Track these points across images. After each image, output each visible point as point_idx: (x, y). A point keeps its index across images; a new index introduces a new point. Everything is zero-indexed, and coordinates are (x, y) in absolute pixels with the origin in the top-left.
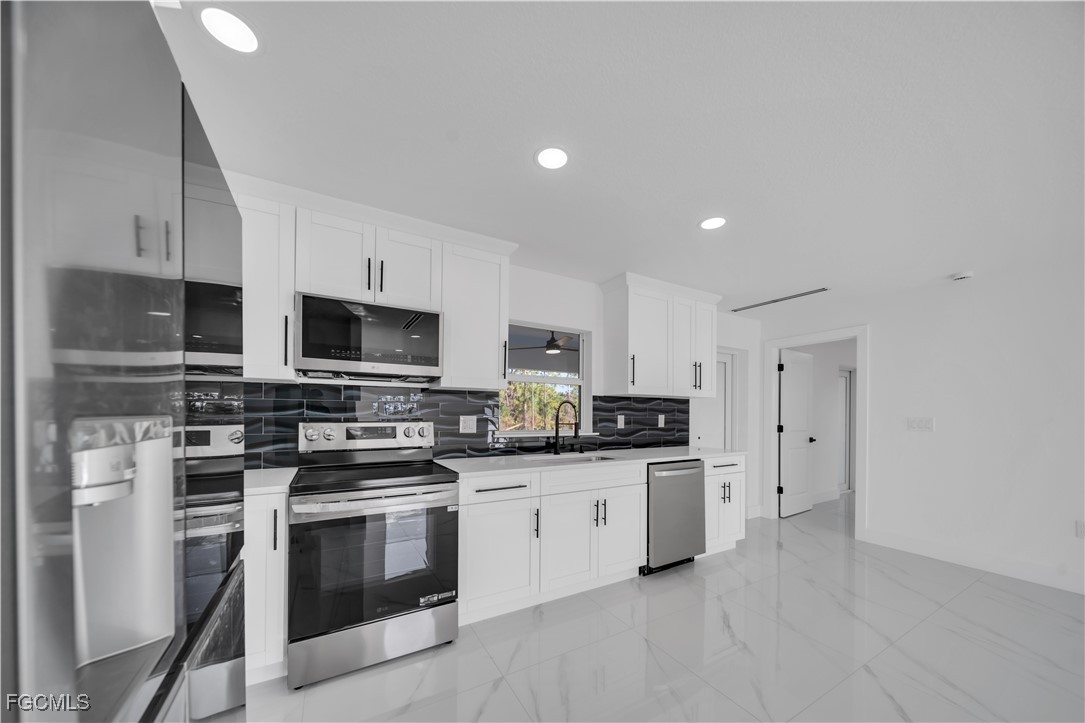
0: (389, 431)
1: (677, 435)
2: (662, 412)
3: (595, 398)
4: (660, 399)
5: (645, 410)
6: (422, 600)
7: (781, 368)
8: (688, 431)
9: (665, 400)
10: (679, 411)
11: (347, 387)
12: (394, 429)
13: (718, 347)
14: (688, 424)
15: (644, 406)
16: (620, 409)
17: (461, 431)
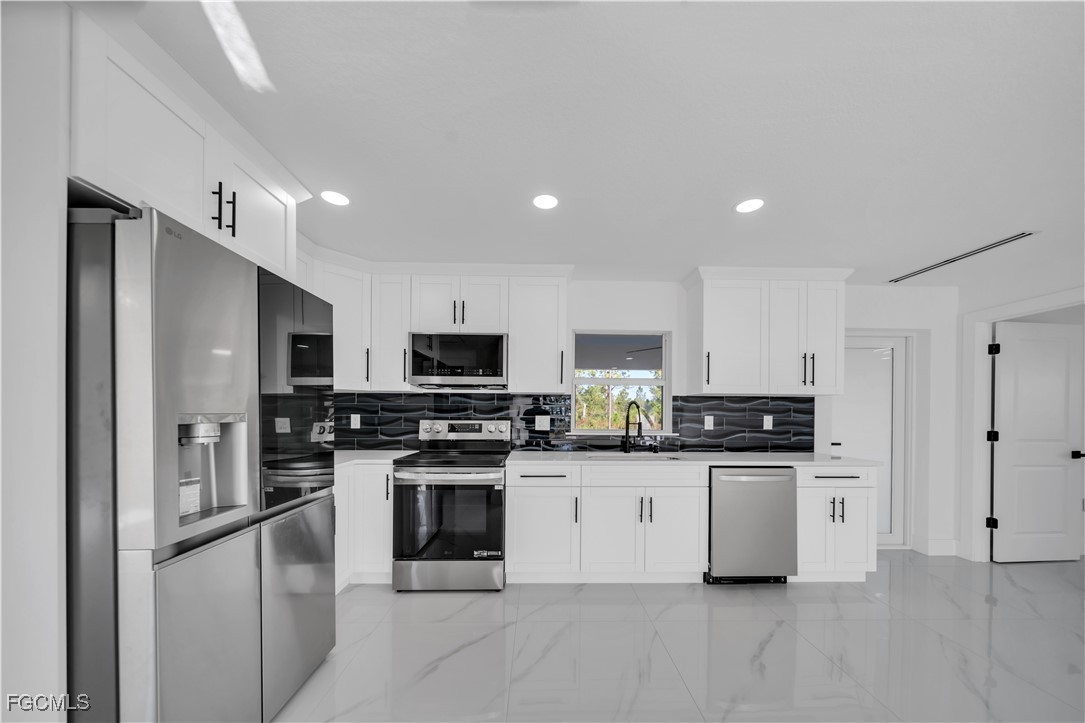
0: (477, 427)
1: (793, 439)
2: (768, 412)
3: (675, 399)
4: (767, 398)
5: (744, 410)
6: (475, 553)
7: (994, 349)
8: (812, 435)
9: (774, 399)
10: (796, 411)
12: (480, 425)
14: (813, 427)
15: (743, 405)
16: (710, 409)
17: (537, 429)
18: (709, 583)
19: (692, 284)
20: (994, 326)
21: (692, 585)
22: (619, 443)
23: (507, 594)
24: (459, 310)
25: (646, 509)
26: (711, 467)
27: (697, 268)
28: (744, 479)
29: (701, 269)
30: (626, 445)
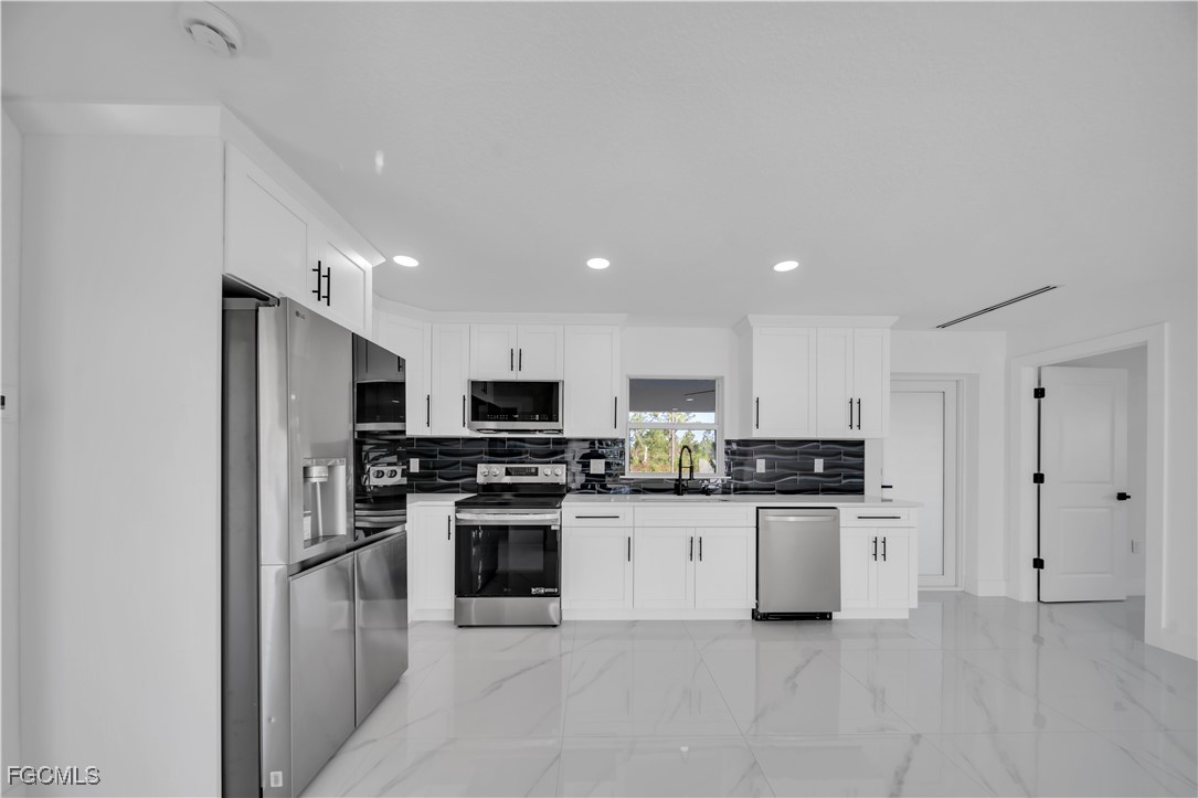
0: (533, 471)
1: (844, 482)
2: (819, 455)
3: (728, 442)
4: (818, 441)
5: (795, 453)
6: (533, 590)
7: (1040, 393)
8: (863, 477)
9: (824, 442)
10: (846, 454)
11: (509, 439)
12: (537, 469)
13: (892, 374)
14: (863, 470)
15: (794, 449)
16: (762, 452)
17: (592, 472)
18: (757, 620)
19: (743, 331)
20: (1039, 369)
21: (741, 622)
22: (673, 487)
23: (563, 629)
24: (516, 358)
25: (695, 549)
26: (758, 508)
27: (746, 317)
28: (792, 519)
29: (750, 316)
30: (679, 488)
